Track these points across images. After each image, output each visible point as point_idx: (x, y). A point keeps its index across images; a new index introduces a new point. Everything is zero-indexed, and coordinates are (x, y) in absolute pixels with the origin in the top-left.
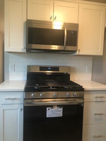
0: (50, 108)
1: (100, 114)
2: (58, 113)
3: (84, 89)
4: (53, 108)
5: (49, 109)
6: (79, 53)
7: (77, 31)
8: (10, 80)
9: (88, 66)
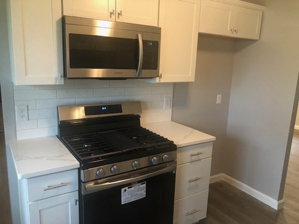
0: (126, 188)
1: (196, 180)
2: (139, 193)
3: (175, 145)
4: (131, 187)
5: (125, 190)
6: (160, 80)
7: (158, 42)
8: (18, 139)
9: (166, 97)
